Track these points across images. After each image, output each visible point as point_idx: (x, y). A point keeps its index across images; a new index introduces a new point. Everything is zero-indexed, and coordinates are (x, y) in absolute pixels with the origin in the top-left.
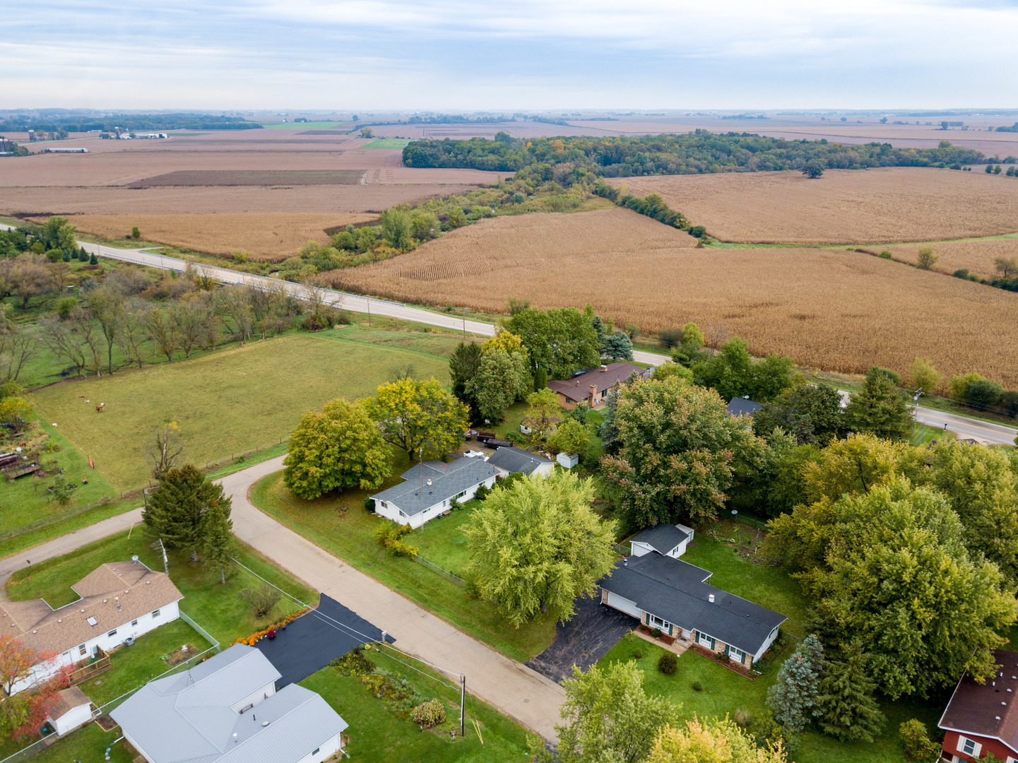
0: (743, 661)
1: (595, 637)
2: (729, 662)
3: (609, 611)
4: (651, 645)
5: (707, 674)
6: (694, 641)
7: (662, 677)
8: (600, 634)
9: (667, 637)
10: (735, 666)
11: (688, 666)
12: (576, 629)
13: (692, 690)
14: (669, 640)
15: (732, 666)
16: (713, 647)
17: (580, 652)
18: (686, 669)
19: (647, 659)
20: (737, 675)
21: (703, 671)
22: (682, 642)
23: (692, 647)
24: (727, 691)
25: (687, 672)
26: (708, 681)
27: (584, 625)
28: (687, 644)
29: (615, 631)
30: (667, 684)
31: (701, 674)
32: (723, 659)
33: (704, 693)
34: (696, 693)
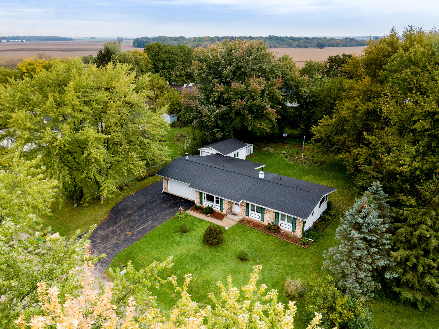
0: (294, 230)
1: (146, 218)
2: (279, 232)
3: (168, 197)
4: (201, 220)
5: (255, 244)
6: (244, 215)
7: (206, 249)
8: (152, 215)
9: (219, 214)
10: (286, 235)
11: (236, 237)
12: (130, 212)
13: (236, 261)
14: (220, 216)
15: (282, 235)
16: (263, 219)
17: (125, 230)
18: (234, 240)
19: (193, 233)
20: (287, 243)
21: (251, 242)
22: (233, 216)
23: (242, 221)
24: (276, 259)
25: (234, 243)
26: (256, 250)
27: (138, 209)
28: (237, 219)
29: (168, 211)
30: (209, 256)
31: (248, 244)
32: (274, 229)
33: (251, 262)
34: (241, 263)
